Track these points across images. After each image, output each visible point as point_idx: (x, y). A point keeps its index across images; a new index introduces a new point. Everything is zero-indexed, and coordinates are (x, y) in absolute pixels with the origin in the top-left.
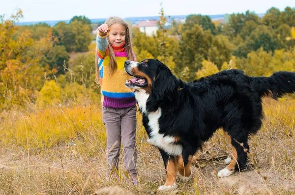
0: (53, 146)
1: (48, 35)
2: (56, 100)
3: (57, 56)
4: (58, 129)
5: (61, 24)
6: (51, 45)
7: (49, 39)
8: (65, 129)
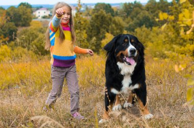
0: (5, 89)
1: (3, 15)
2: (8, 58)
3: (9, 29)
4: (9, 77)
5: (12, 8)
6: (5, 22)
7: (4, 18)
8: (13, 78)
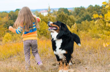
0: (8, 58)
1: (7, 16)
2: (10, 40)
3: (10, 24)
4: (10, 51)
5: (12, 12)
6: (8, 20)
7: (7, 18)
8: (13, 51)
